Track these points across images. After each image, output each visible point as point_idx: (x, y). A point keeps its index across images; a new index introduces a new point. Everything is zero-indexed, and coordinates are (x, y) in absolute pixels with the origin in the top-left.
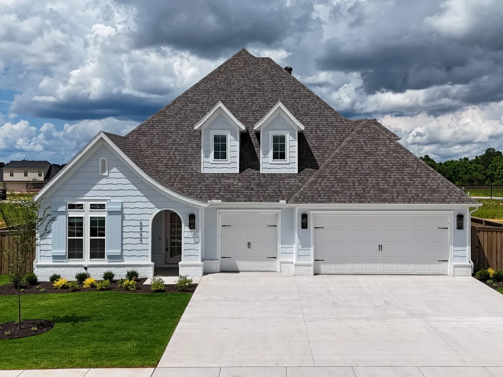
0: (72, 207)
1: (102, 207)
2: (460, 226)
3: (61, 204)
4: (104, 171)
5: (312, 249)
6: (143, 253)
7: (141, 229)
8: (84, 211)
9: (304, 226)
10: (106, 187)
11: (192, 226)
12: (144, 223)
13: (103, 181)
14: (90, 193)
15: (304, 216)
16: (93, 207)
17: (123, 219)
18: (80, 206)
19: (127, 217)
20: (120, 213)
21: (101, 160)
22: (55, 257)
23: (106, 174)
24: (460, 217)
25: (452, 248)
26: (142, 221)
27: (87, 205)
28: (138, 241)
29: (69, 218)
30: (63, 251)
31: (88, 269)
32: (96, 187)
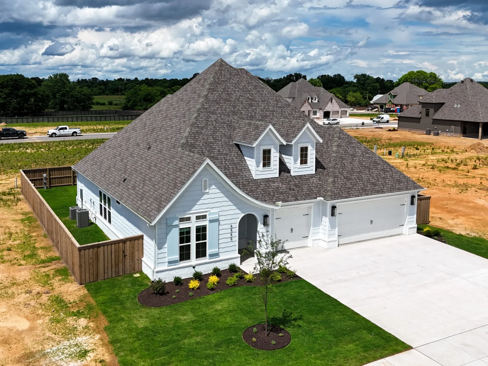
0: (182, 220)
1: (204, 217)
2: (412, 203)
3: (175, 219)
4: (206, 189)
5: (337, 229)
6: (232, 248)
7: (232, 230)
8: (191, 222)
9: (333, 214)
10: (206, 202)
11: (265, 224)
12: (234, 226)
13: (205, 196)
14: (196, 207)
15: (334, 208)
16: (198, 218)
17: (219, 225)
18: (189, 219)
19: (221, 223)
20: (217, 220)
21: (203, 180)
22: (170, 263)
23: (207, 191)
24: (413, 197)
25: (408, 216)
26: (232, 225)
27: (193, 218)
28: (229, 240)
29: (180, 229)
30: (177, 257)
31: (196, 267)
32: (200, 202)
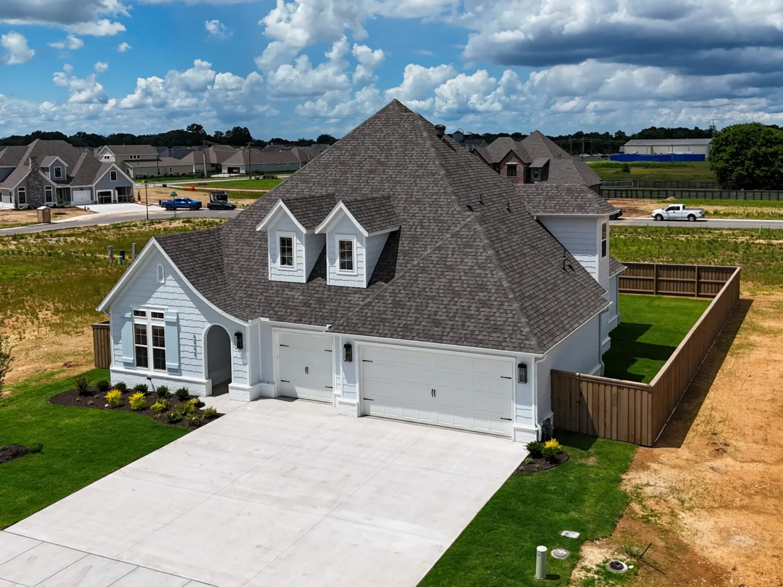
0: (137, 313)
1: (161, 316)
2: (523, 378)
3: (128, 309)
4: (161, 278)
5: (357, 385)
6: (198, 369)
7: (195, 343)
8: (146, 319)
9: (349, 357)
10: (164, 296)
11: (240, 346)
12: (197, 338)
13: (161, 289)
14: (151, 300)
15: (348, 347)
16: (154, 315)
17: (179, 331)
18: (143, 314)
19: (183, 329)
20: (176, 324)
21: (158, 266)
22: (126, 364)
23: (163, 281)
24: (523, 366)
25: (514, 406)
26: (196, 335)
27: (149, 313)
28: (192, 356)
29: (136, 325)
30: (131, 358)
31: (152, 380)
32: (155, 295)
